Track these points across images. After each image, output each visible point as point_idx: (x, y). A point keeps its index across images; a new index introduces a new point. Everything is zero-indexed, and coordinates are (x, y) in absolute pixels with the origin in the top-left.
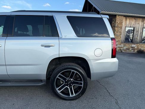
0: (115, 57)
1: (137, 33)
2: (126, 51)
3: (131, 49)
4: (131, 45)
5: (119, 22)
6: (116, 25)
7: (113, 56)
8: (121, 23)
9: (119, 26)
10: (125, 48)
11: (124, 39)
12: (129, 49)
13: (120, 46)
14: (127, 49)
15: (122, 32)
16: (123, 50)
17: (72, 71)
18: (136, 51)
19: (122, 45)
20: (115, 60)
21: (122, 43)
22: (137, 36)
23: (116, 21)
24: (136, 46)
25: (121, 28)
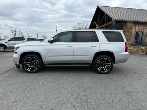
0: (127, 52)
1: (145, 37)
2: (136, 53)
3: (140, 51)
4: (141, 47)
5: (129, 28)
6: (127, 30)
7: (126, 51)
8: (131, 28)
9: (130, 31)
10: (135, 50)
11: (133, 42)
12: (138, 51)
13: (130, 48)
14: (136, 51)
15: (132, 36)
16: (133, 51)
17: (105, 58)
18: (145, 52)
19: (132, 48)
20: (127, 53)
21: (132, 46)
22: (145, 39)
23: (126, 27)
24: (144, 48)
25: (131, 33)
